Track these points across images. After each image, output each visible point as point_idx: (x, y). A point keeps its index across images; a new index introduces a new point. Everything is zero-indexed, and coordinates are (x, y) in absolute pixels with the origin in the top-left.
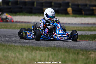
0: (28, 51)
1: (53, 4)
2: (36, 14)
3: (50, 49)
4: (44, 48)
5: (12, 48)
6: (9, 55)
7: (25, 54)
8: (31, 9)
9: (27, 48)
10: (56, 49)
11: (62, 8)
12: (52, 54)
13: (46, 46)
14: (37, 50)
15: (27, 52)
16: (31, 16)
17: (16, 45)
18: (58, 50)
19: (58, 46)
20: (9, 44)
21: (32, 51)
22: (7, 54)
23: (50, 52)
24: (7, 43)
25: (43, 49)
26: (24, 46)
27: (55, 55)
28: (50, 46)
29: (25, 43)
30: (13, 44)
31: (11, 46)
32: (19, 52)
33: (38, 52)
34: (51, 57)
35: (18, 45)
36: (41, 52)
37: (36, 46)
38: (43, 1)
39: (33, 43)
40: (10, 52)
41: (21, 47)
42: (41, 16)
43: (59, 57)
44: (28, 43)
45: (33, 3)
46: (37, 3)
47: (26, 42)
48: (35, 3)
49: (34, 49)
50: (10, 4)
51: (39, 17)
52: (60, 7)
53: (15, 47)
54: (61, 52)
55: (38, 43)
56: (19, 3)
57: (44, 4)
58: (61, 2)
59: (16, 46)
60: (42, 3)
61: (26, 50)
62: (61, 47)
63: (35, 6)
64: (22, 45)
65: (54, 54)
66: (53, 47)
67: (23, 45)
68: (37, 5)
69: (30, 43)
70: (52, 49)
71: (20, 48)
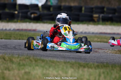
0: (73, 68)
1: (105, 9)
2: (84, 22)
3: (102, 66)
4: (94, 64)
5: (54, 64)
6: (50, 73)
7: (70, 71)
8: (78, 15)
9: (73, 65)
10: (109, 66)
11: (117, 14)
12: (103, 73)
13: (97, 62)
14: (84, 67)
15: (72, 70)
16: (78, 24)
17: (58, 60)
18: (112, 67)
19: (112, 63)
20: (50, 59)
21: (79, 68)
22: (48, 72)
23: (102, 71)
24: (47, 58)
25: (92, 66)
26: (69, 62)
27: (108, 74)
28: (102, 62)
29: (69, 58)
30: (55, 60)
31: (53, 62)
32: (63, 69)
33: (86, 69)
34: (102, 76)
35: (61, 60)
36: (90, 70)
37: (84, 62)
38: (93, 6)
39: (80, 58)
40: (51, 69)
41: (65, 63)
42: (90, 24)
43: (113, 76)
44: (73, 58)
45: (80, 9)
46: (85, 8)
47: (71, 57)
48: (83, 9)
49: (81, 66)
50: (52, 9)
51: (88, 25)
52: (114, 13)
53: (58, 64)
54: (115, 70)
55: (86, 59)
56: (62, 8)
57: (94, 9)
58: (116, 7)
59: (58, 62)
60: (92, 8)
61: (71, 67)
62: (115, 63)
63: (83, 12)
64: (66, 61)
65: (106, 73)
66: (105, 64)
67: (68, 60)
68: (85, 11)
69: (75, 58)
70: (104, 66)
71: (63, 64)
